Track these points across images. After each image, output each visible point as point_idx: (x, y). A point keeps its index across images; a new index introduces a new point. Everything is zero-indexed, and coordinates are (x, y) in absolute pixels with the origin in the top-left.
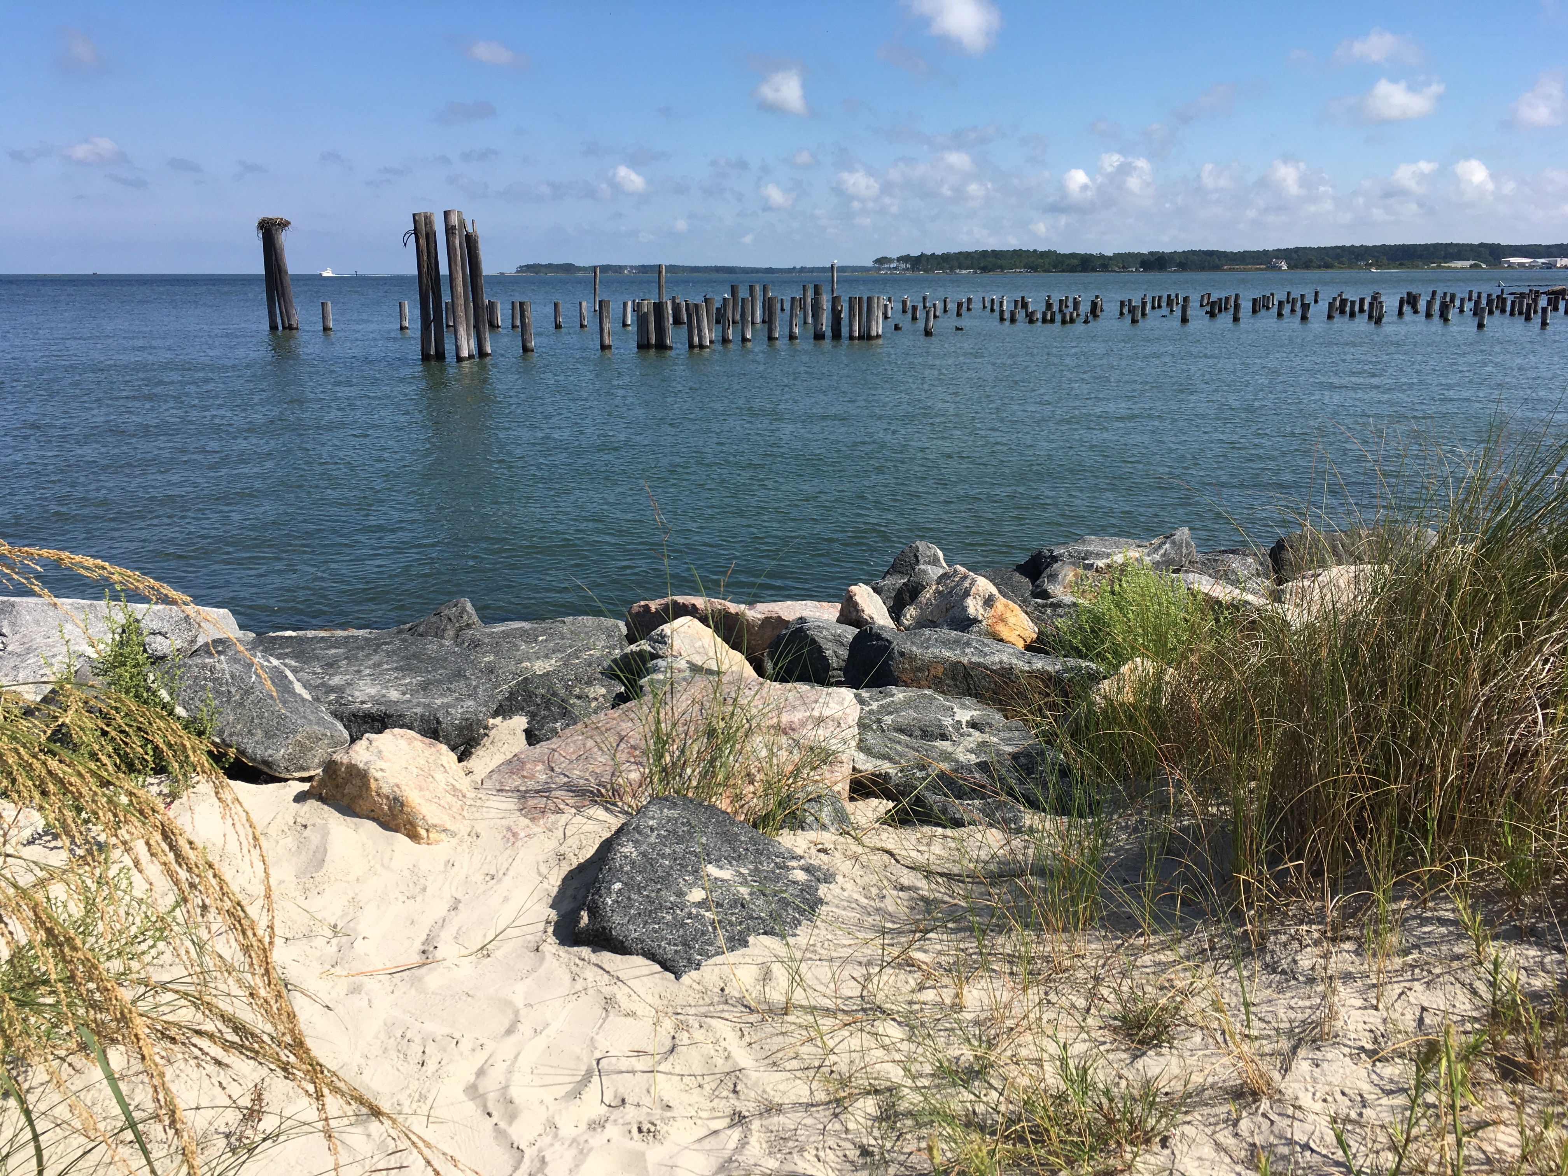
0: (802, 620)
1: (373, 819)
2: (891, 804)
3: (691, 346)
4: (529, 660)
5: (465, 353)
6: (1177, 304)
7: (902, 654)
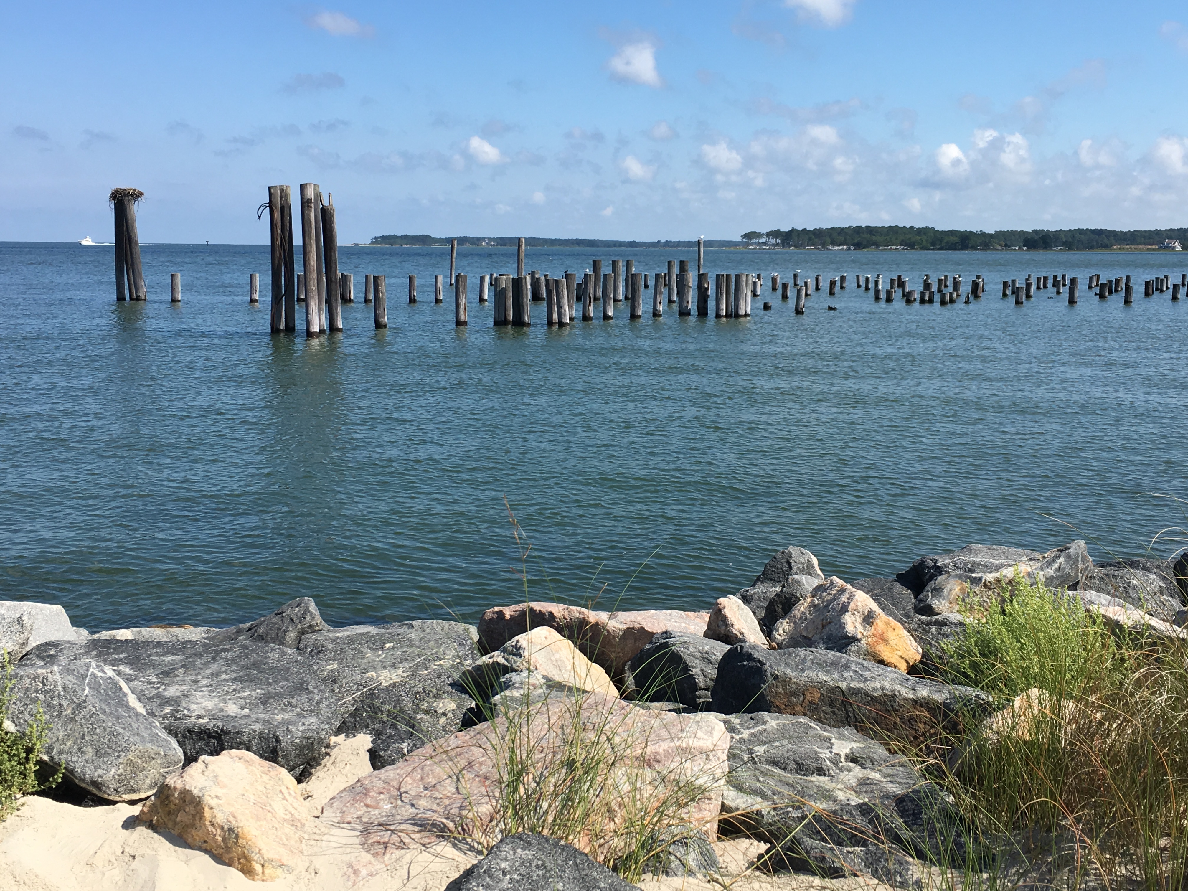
0: (667, 634)
1: (206, 851)
2: (763, 847)
3: (550, 323)
4: (374, 668)
5: (315, 329)
6: (1064, 285)
7: (776, 678)
